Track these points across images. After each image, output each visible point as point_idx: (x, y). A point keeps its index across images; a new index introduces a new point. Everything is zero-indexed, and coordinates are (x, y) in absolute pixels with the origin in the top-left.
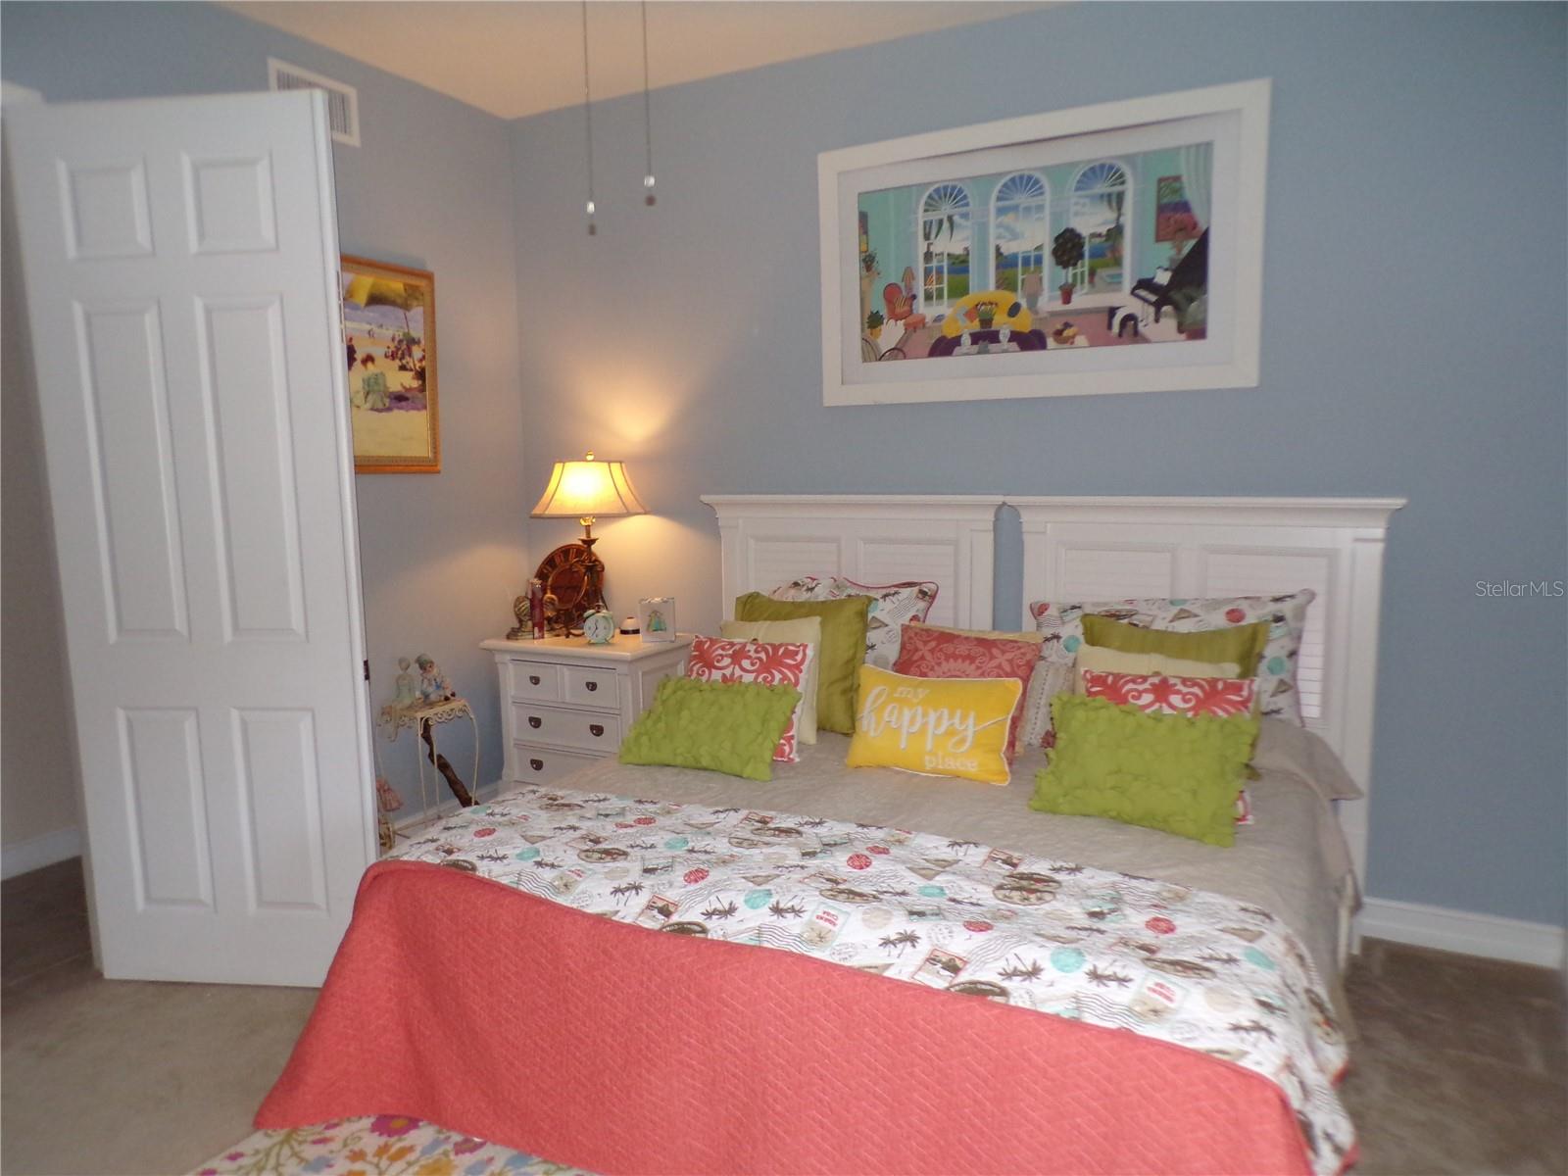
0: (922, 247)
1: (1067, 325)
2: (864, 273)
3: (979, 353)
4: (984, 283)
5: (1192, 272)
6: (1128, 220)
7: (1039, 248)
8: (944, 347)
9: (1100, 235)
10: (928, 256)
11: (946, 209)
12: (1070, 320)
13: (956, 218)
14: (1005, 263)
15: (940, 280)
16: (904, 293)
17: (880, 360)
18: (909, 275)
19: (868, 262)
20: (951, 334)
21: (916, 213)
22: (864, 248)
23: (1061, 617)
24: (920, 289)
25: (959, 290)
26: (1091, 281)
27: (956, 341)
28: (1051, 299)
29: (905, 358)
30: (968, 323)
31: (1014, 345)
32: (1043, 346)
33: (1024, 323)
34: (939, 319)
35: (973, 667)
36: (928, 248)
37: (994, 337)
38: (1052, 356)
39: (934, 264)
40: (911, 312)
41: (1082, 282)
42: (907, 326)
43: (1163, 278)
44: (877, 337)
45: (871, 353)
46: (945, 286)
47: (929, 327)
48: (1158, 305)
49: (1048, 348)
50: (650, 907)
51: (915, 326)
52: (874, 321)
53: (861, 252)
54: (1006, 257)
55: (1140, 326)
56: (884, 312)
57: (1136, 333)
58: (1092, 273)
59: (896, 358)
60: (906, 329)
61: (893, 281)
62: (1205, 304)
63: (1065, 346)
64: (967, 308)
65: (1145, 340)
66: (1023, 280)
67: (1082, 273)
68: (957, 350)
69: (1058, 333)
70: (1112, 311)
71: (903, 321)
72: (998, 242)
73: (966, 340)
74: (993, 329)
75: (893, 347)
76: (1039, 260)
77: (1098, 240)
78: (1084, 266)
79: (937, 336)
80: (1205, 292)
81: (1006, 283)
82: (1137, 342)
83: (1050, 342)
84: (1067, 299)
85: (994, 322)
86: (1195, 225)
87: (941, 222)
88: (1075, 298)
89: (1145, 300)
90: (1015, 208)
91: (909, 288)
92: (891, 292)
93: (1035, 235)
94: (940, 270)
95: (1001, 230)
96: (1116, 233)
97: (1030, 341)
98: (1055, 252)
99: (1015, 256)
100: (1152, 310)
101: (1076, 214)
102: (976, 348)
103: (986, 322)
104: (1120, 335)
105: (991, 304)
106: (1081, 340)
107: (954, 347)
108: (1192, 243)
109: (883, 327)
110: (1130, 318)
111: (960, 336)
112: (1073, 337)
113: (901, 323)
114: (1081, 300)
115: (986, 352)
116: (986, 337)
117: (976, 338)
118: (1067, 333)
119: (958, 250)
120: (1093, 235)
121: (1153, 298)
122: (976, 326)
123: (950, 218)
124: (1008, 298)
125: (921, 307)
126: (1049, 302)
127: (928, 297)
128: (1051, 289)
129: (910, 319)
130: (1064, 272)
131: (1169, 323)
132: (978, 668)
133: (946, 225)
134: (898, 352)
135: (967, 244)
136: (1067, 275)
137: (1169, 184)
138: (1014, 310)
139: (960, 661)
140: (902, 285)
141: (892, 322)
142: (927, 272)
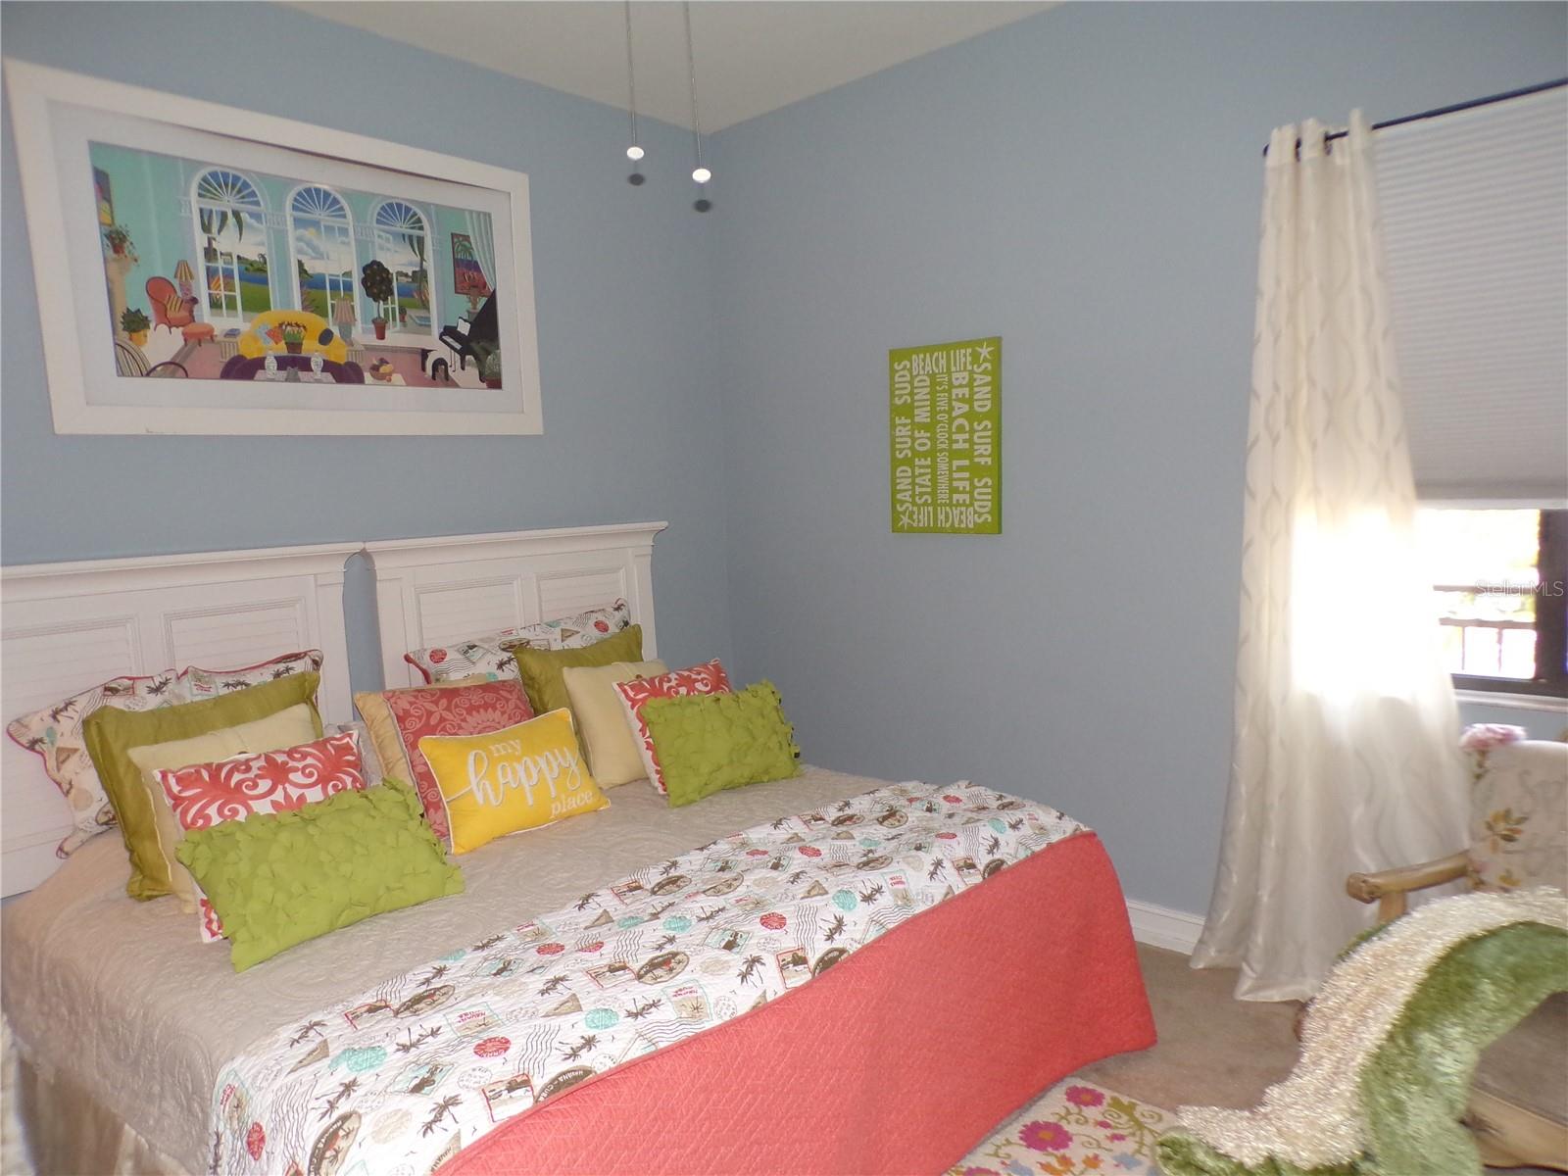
0: (201, 240)
1: (383, 362)
2: (110, 253)
3: (286, 380)
4: (287, 300)
5: (486, 325)
6: (430, 265)
7: (348, 274)
8: (242, 368)
9: (406, 275)
10: (210, 253)
11: (228, 202)
12: (387, 356)
13: (244, 216)
14: (311, 284)
15: (229, 286)
16: (179, 294)
17: (148, 375)
18: (184, 270)
19: (116, 241)
20: (251, 353)
21: (187, 193)
22: (108, 220)
23: (468, 658)
24: (202, 292)
25: (257, 303)
26: (402, 320)
27: (259, 364)
28: (364, 331)
29: (187, 376)
30: (272, 343)
31: (329, 376)
32: (360, 380)
33: (339, 353)
34: (232, 333)
35: (498, 713)
36: (210, 243)
37: (305, 365)
38: (368, 391)
39: (220, 264)
40: (192, 319)
41: (394, 319)
42: (186, 337)
43: (464, 328)
44: (140, 344)
45: (131, 364)
46: (238, 294)
47: (219, 343)
48: (462, 353)
49: (366, 382)
50: (782, 968)
51: (198, 338)
52: (134, 323)
53: (101, 224)
54: (311, 276)
55: (450, 370)
56: (148, 310)
57: (447, 377)
58: (403, 312)
59: (173, 376)
60: (185, 340)
61: (159, 273)
62: (498, 357)
63: (380, 382)
64: (270, 327)
65: (455, 385)
66: (333, 306)
67: (393, 309)
68: (260, 374)
69: (375, 369)
70: (425, 353)
71: (181, 329)
72: (300, 257)
73: (271, 363)
74: (303, 354)
75: (168, 360)
76: (348, 287)
77: (404, 280)
78: (394, 303)
79: (234, 353)
80: (498, 348)
81: (312, 304)
82: (447, 386)
83: (367, 376)
84: (381, 336)
85: (303, 347)
86: (485, 285)
87: (224, 216)
88: (388, 333)
89: (452, 348)
90: (316, 224)
91: (186, 288)
92: (157, 288)
93: (340, 261)
94: (228, 275)
95: (302, 244)
96: (420, 276)
97: (345, 373)
98: (364, 282)
99: (322, 277)
100: (458, 356)
101: (381, 248)
102: (283, 374)
103: (294, 346)
104: (434, 377)
105: (298, 325)
106: (397, 378)
107: (257, 369)
108: (482, 301)
109: (150, 333)
110: (440, 363)
111: (264, 358)
112: (390, 374)
113: (178, 332)
114: (395, 337)
115: (297, 380)
116: (294, 363)
117: (282, 363)
118: (383, 369)
119: (252, 255)
120: (400, 274)
121: (458, 346)
122: (282, 349)
123: (236, 214)
124: (317, 323)
125: (204, 313)
126: (362, 334)
127: (215, 304)
128: (364, 322)
129: (191, 328)
130: (375, 304)
131: (472, 372)
132: (503, 713)
133: (231, 220)
134: (176, 367)
135: (263, 250)
136: (378, 309)
137: (459, 241)
138: (326, 337)
139: (482, 710)
140: (176, 283)
141: (163, 328)
142: (211, 274)
